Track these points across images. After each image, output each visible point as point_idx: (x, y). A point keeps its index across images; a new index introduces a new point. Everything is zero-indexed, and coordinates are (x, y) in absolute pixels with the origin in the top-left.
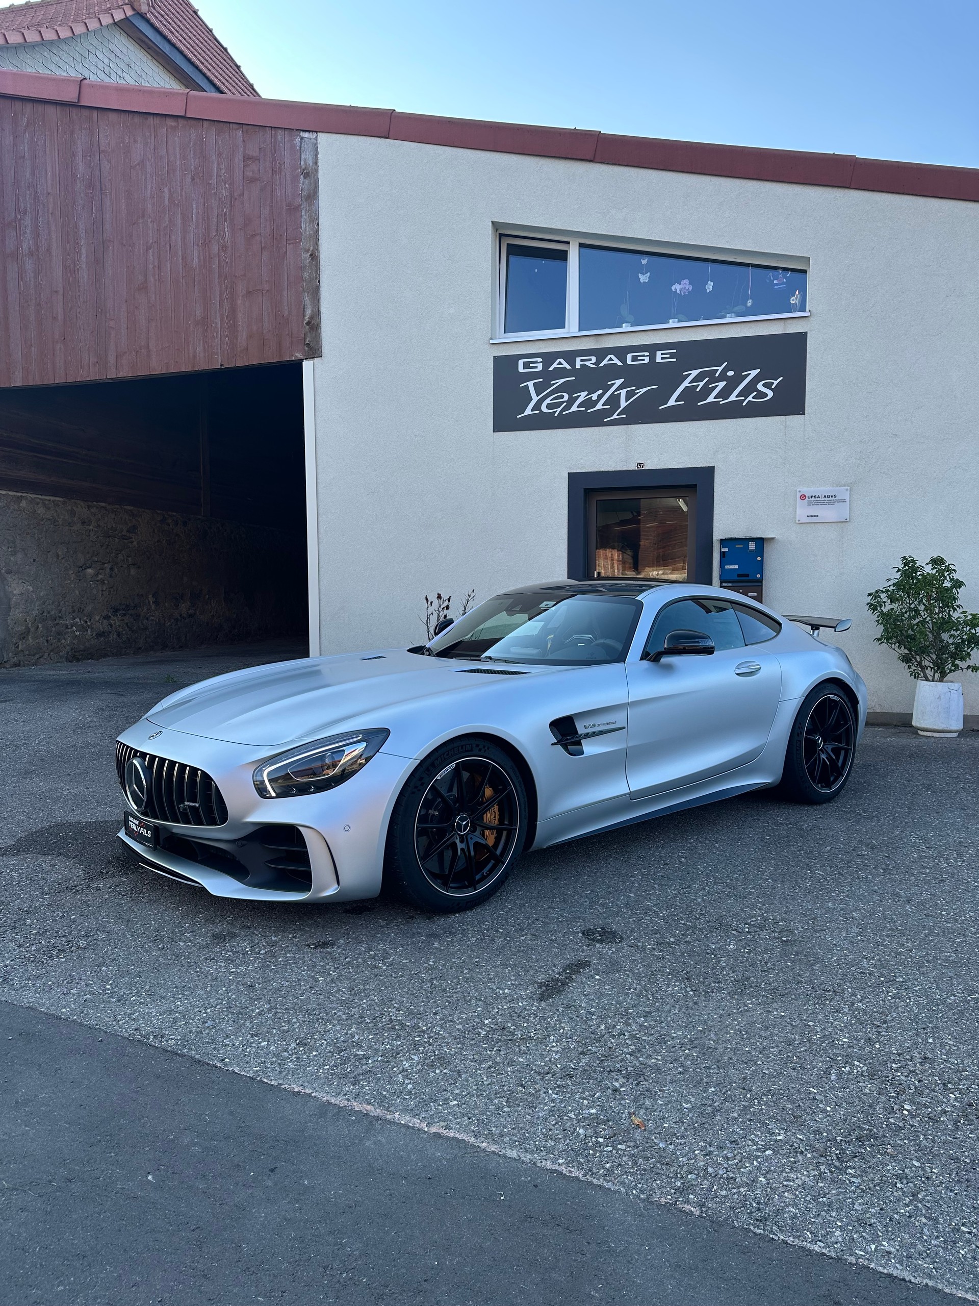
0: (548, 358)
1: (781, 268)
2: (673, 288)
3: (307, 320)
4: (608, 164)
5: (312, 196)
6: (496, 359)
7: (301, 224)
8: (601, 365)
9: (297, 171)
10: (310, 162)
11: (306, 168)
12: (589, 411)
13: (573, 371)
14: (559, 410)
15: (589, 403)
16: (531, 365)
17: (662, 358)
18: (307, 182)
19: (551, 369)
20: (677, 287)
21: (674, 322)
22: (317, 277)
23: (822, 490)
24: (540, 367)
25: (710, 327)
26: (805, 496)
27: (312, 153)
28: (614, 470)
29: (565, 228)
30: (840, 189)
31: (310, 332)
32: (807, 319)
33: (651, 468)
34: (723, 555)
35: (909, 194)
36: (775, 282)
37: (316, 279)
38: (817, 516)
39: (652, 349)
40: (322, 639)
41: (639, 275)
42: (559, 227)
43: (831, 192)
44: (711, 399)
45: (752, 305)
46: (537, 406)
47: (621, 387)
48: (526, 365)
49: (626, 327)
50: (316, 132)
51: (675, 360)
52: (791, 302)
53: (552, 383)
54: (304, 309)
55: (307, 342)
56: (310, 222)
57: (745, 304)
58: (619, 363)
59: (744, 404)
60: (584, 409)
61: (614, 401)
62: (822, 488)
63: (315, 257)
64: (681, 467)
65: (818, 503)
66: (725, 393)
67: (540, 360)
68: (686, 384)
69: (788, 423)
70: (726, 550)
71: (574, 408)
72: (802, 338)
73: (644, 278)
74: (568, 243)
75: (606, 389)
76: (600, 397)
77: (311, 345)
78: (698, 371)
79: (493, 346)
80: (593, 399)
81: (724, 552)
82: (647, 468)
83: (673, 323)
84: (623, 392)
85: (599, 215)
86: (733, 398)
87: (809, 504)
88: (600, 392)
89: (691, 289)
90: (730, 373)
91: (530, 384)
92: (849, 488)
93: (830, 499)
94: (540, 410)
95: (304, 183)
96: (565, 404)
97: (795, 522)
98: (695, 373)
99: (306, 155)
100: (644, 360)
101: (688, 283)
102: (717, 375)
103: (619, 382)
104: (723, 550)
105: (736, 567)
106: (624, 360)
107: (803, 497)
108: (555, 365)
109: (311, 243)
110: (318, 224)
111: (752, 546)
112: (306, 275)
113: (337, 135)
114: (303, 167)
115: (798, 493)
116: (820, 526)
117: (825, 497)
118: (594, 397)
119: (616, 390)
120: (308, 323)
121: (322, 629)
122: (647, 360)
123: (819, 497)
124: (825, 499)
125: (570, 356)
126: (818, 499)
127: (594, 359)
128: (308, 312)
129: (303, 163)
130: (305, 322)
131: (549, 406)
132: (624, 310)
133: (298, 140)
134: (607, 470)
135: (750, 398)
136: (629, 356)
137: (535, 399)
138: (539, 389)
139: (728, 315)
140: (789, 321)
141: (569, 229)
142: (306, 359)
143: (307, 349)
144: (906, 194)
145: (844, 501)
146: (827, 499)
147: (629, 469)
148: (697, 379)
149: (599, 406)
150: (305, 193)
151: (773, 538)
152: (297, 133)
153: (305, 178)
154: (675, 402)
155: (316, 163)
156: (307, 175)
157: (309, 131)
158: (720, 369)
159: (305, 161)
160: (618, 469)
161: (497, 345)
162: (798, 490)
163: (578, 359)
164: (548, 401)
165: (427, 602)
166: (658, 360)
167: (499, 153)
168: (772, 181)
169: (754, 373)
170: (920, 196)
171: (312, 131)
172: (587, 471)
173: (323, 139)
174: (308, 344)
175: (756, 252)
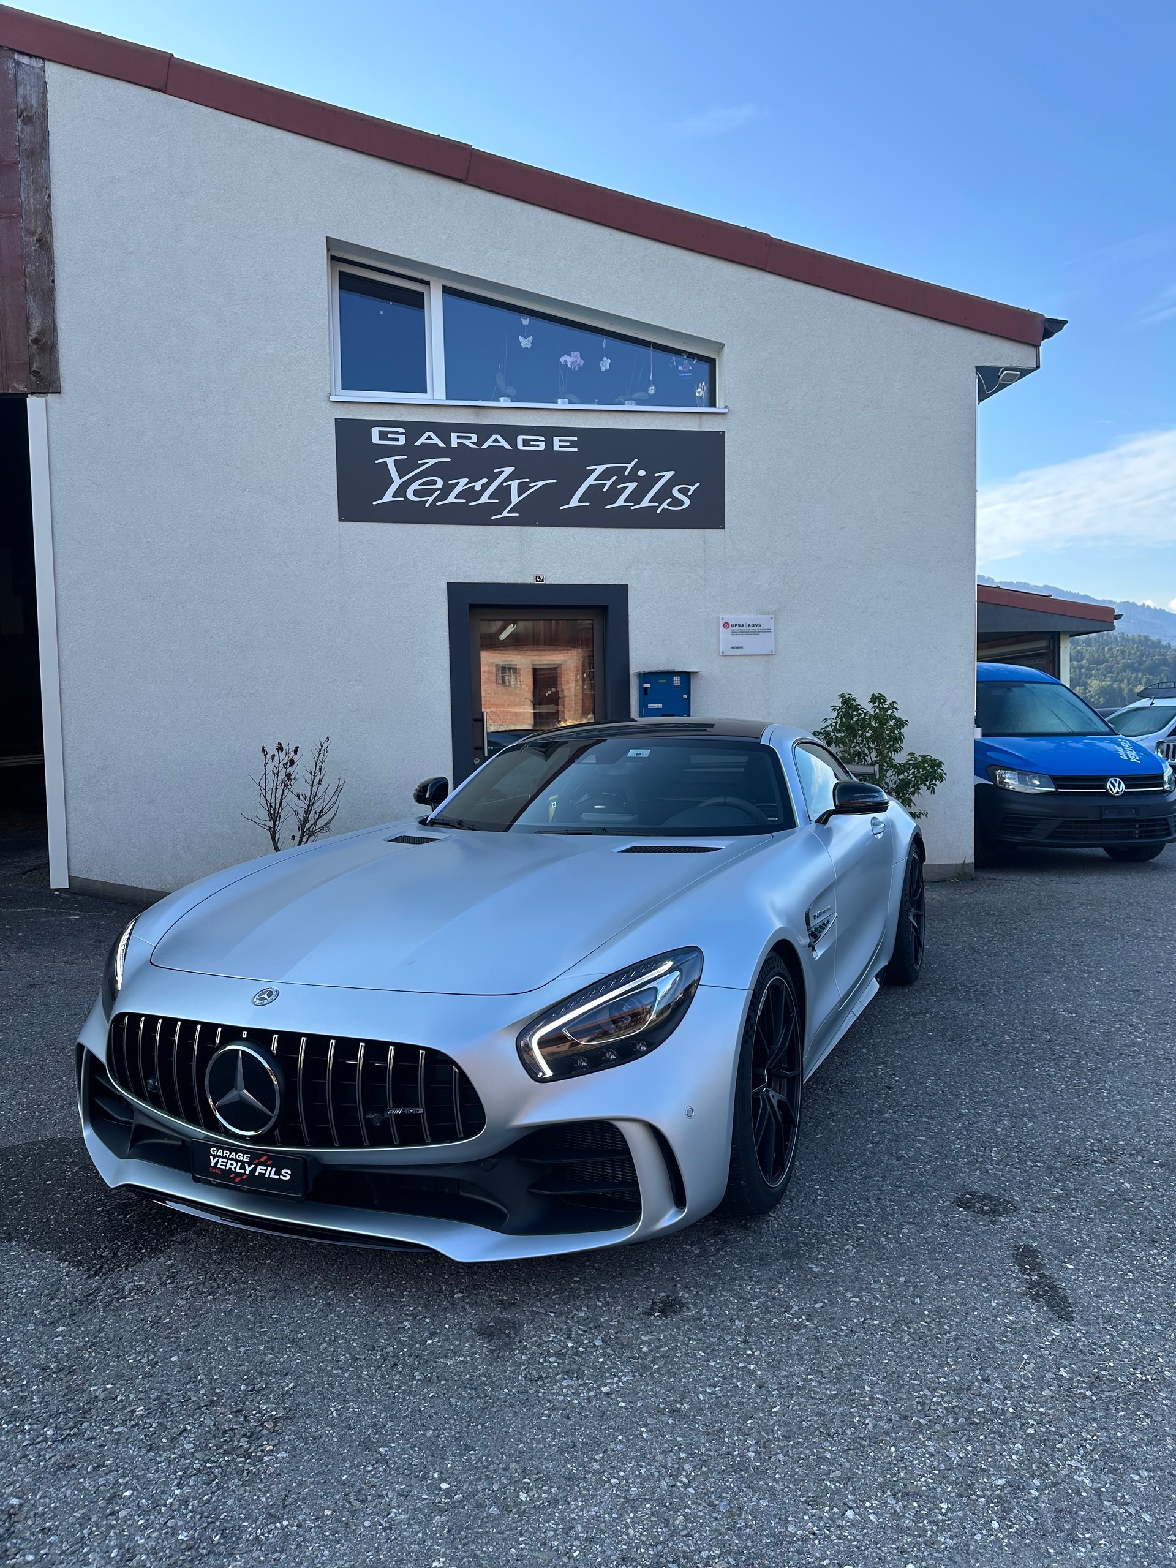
0: (414, 429)
1: (687, 352)
2: (562, 360)
3: (35, 336)
4: (484, 189)
5: (39, 152)
6: (339, 422)
7: (19, 192)
8: (485, 446)
9: (11, 111)
10: (34, 101)
11: (26, 108)
12: (471, 504)
13: (447, 451)
14: (431, 499)
15: (470, 494)
16: (390, 436)
17: (561, 446)
18: (28, 130)
19: (418, 444)
20: (567, 360)
21: (564, 403)
22: (51, 273)
23: (747, 618)
24: (402, 440)
25: (615, 414)
26: (728, 624)
27: (36, 89)
28: (506, 582)
29: (429, 263)
30: (754, 270)
31: (39, 354)
32: (724, 416)
33: (553, 583)
34: (644, 692)
35: (825, 288)
36: (680, 368)
37: (48, 277)
38: (742, 648)
39: (549, 433)
40: (70, 816)
41: (520, 337)
42: (422, 259)
43: (745, 271)
44: (620, 502)
45: (655, 392)
46: (401, 491)
47: (510, 478)
48: (383, 436)
49: (505, 401)
50: (43, 59)
51: (576, 450)
52: (697, 394)
53: (419, 462)
54: (28, 319)
55: (34, 368)
56: (36, 191)
57: (646, 391)
58: (508, 447)
59: (658, 512)
60: (465, 501)
61: (503, 493)
62: (745, 616)
63: (45, 244)
64: (589, 583)
65: (742, 633)
66: (636, 497)
67: (402, 430)
68: (590, 481)
69: (707, 538)
70: (648, 685)
71: (451, 499)
72: (719, 437)
73: (525, 343)
74: (428, 283)
75: (493, 477)
76: (485, 487)
77: (42, 373)
78: (605, 467)
79: (335, 404)
80: (476, 489)
81: (646, 689)
82: (548, 582)
83: (561, 404)
84: (514, 484)
85: (474, 253)
86: (645, 503)
87: (734, 633)
88: (485, 481)
89: (582, 364)
90: (642, 473)
91: (390, 461)
92: (773, 616)
93: (754, 629)
94: (405, 496)
95: (23, 132)
96: (439, 492)
97: (719, 654)
98: (600, 469)
99: (25, 89)
100: (538, 446)
101: (579, 355)
102: (626, 474)
103: (508, 471)
104: (646, 685)
105: (660, 706)
106: (513, 442)
107: (726, 625)
108: (422, 440)
109: (39, 223)
110: (49, 196)
111: (677, 681)
112: (30, 269)
113: (79, 71)
114: (22, 106)
115: (721, 620)
116: (746, 660)
117: (749, 625)
118: (478, 486)
119: (505, 480)
120: (36, 341)
121: (69, 801)
122: (542, 446)
123: (743, 626)
124: (750, 628)
125: (443, 430)
126: (742, 628)
127: (474, 438)
128: (36, 325)
129: (20, 100)
130: (30, 338)
131: (416, 493)
132: (501, 381)
133: (11, 64)
134: (498, 582)
135: (665, 505)
136: (520, 439)
137: (397, 481)
138: (402, 468)
139: (627, 402)
140: (705, 417)
141: (434, 264)
142: (33, 394)
143: (34, 379)
144: (823, 287)
145: (769, 631)
146: (751, 628)
147: (526, 582)
148: (604, 476)
149: (484, 499)
150: (26, 146)
151: (696, 673)
152: (9, 54)
153: (25, 123)
154: (579, 502)
155: (44, 104)
156: (28, 120)
157: (30, 56)
158: (630, 466)
159: (24, 98)
160: (512, 582)
161: (340, 404)
162: (721, 617)
163: (454, 436)
164: (415, 486)
165: (265, 756)
166: (556, 448)
167: (334, 147)
168: (681, 247)
169: (669, 475)
170: (836, 291)
171: (36, 57)
172: (471, 581)
173: (55, 73)
174: (36, 373)
175: (666, 329)
